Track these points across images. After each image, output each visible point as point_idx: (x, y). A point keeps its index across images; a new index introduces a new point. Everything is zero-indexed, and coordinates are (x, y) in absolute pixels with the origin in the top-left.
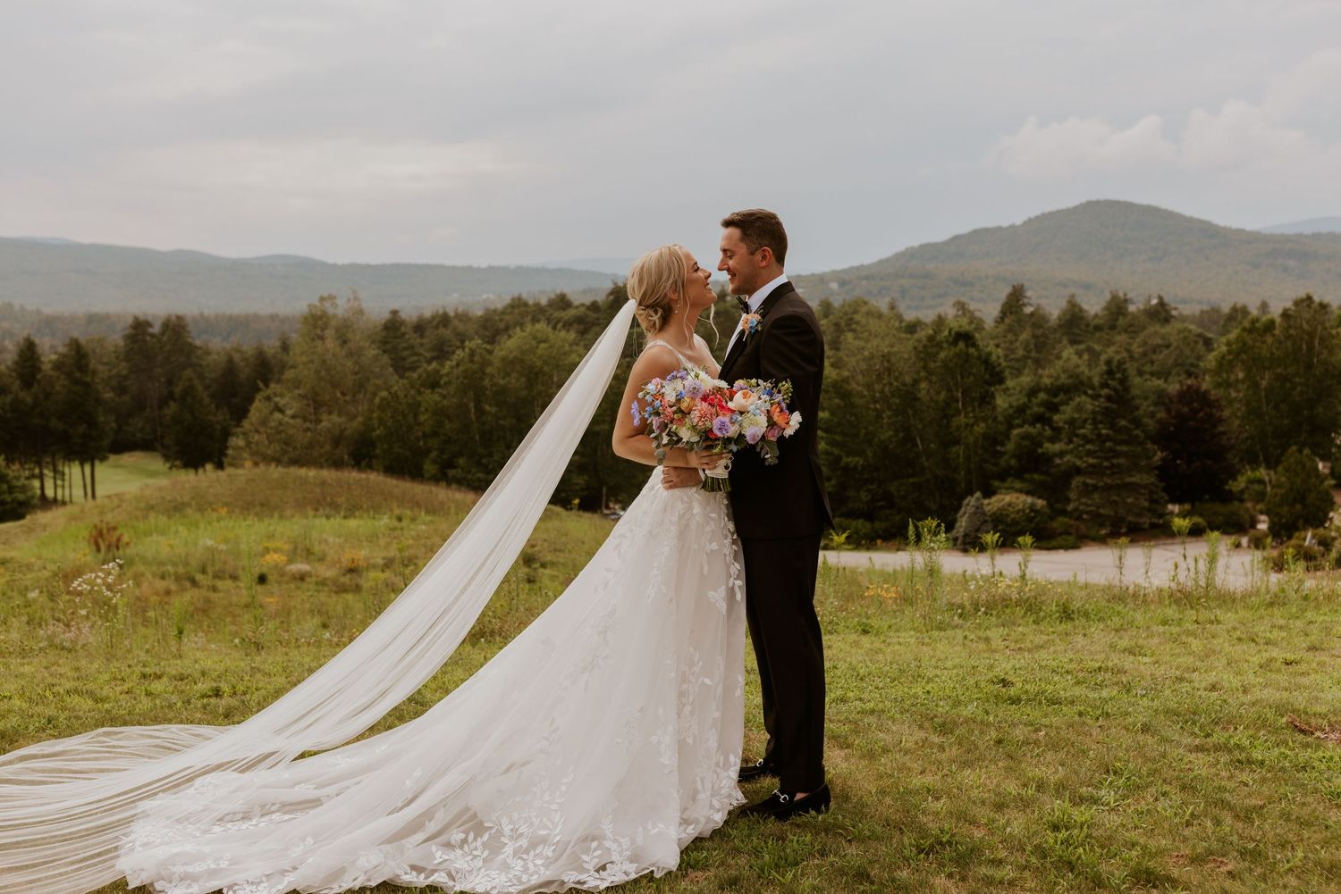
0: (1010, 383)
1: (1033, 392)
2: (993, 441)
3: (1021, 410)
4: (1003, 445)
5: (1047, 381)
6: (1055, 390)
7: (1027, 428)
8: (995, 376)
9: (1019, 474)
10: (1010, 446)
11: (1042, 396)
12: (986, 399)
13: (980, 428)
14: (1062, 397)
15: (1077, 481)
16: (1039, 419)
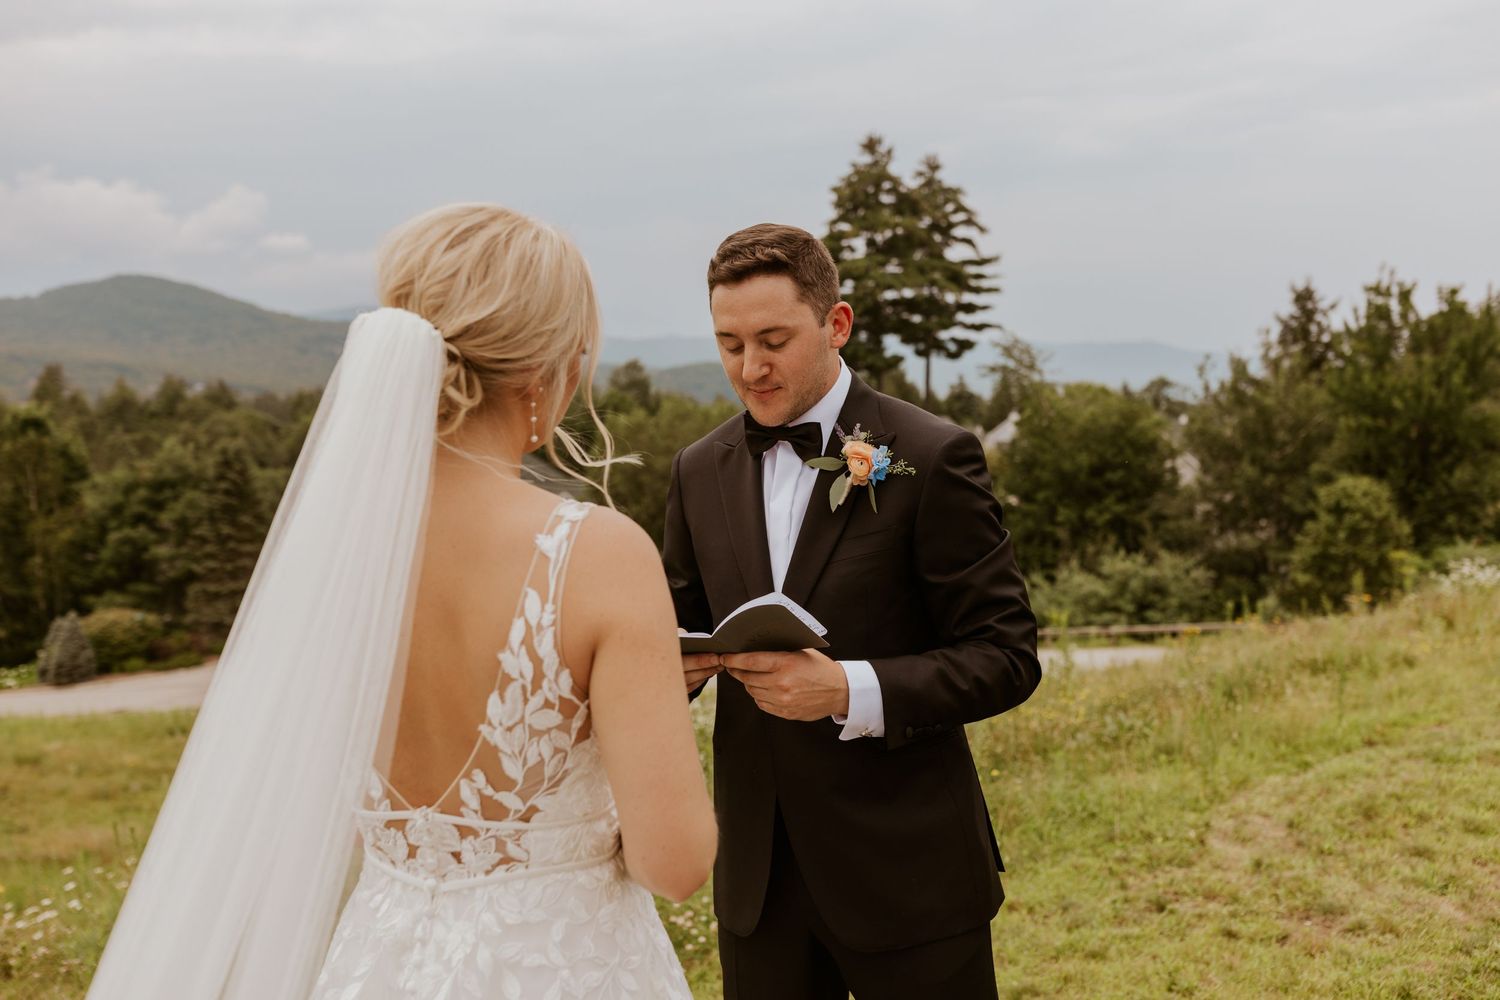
0: (98, 478)
1: (129, 489)
2: (80, 549)
3: (117, 510)
4: (95, 551)
5: (147, 475)
6: (159, 486)
7: (128, 532)
8: (77, 471)
9: (119, 586)
10: (106, 554)
11: (142, 493)
12: (67, 499)
13: (66, 534)
14: (168, 493)
15: (193, 589)
16: (139, 519)
